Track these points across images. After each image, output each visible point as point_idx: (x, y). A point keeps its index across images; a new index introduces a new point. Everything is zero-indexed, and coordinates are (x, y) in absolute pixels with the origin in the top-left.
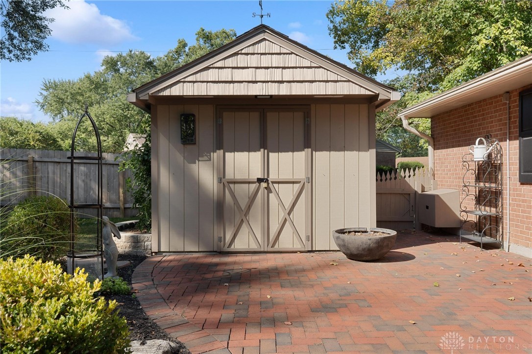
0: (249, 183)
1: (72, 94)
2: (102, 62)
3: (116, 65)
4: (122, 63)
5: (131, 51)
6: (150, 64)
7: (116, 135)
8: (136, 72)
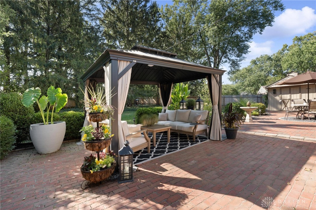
0: (287, 100)
1: (240, 75)
2: (250, 62)
3: (256, 61)
4: (258, 61)
5: (261, 56)
6: (269, 59)
7: (255, 86)
8: (263, 63)
